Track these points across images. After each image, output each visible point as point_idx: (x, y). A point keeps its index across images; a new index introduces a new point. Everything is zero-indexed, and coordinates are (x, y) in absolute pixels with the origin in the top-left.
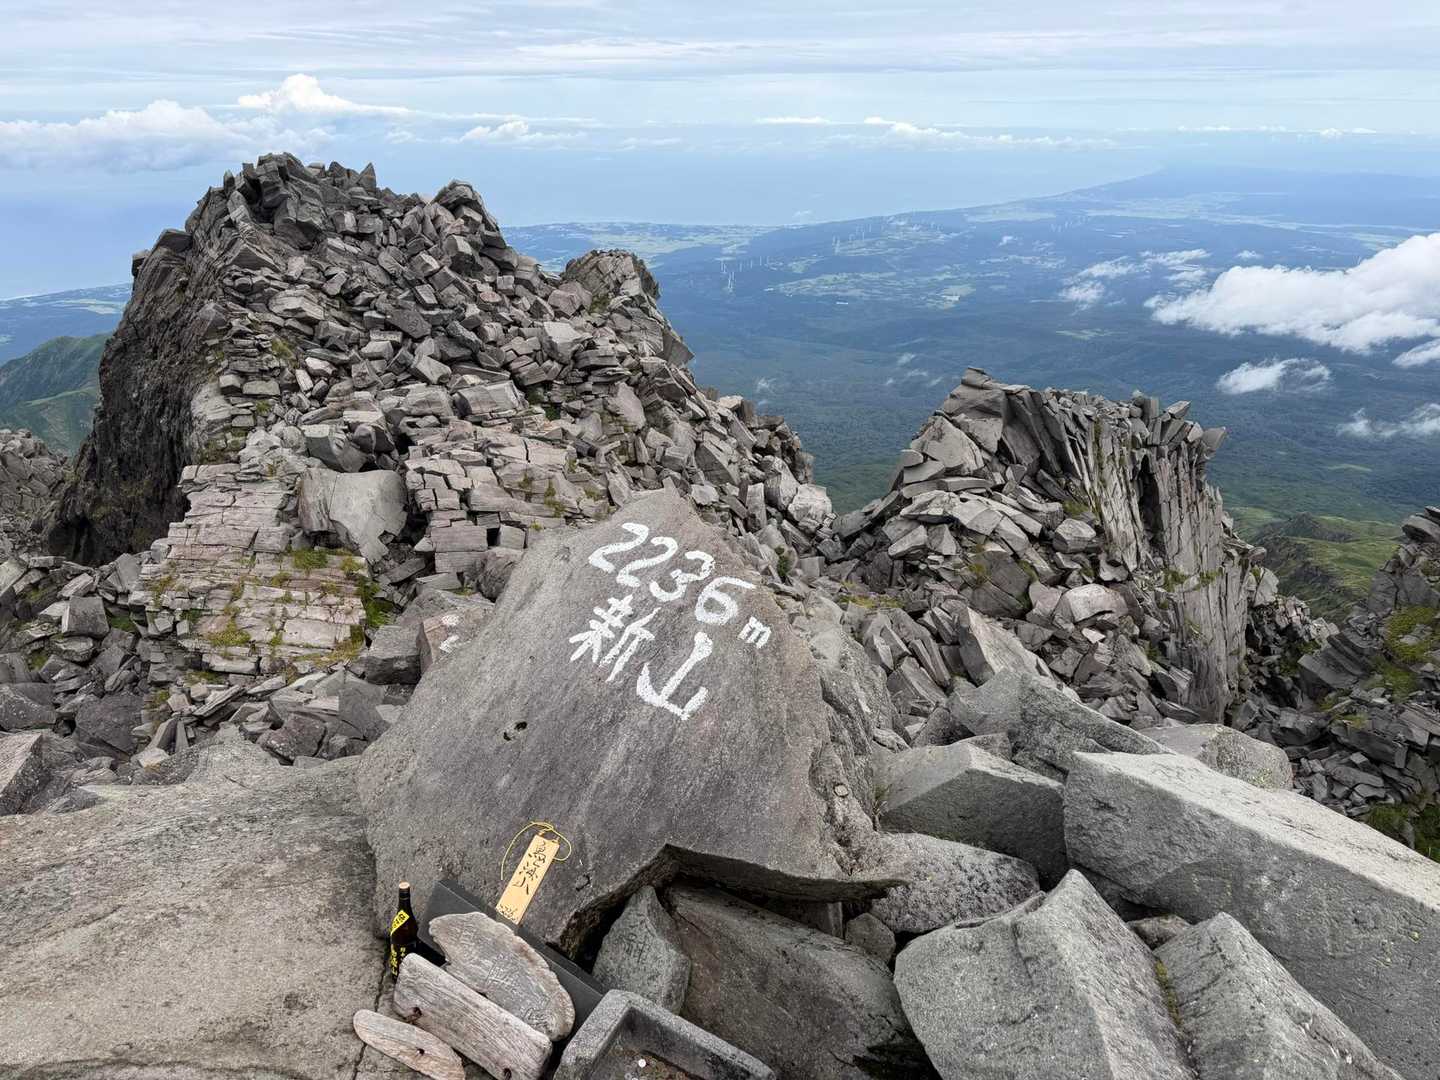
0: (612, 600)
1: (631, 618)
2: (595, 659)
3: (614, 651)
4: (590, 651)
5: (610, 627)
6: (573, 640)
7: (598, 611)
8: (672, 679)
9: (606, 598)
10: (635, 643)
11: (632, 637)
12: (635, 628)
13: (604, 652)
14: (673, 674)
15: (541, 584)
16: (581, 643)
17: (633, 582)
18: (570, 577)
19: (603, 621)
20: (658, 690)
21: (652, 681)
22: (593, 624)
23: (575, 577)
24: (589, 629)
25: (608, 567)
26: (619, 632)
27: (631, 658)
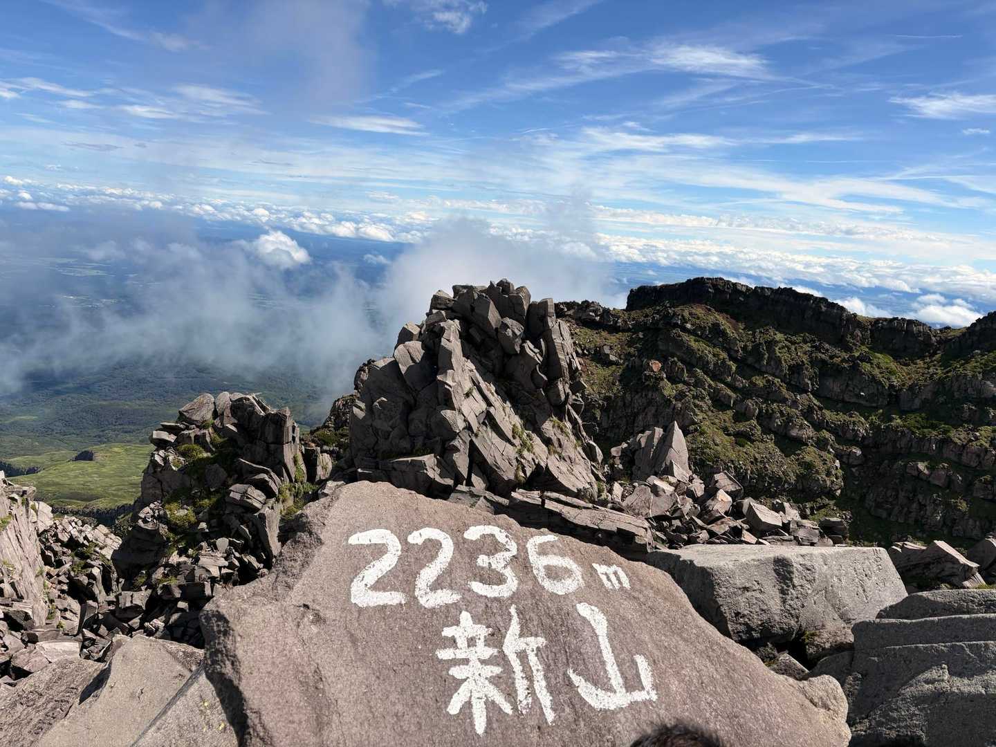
0: (448, 632)
1: (496, 638)
2: (507, 708)
3: (521, 685)
4: (491, 706)
5: (483, 662)
6: (454, 708)
7: (445, 654)
8: (608, 668)
9: (439, 632)
10: (533, 659)
11: (522, 656)
12: (513, 643)
13: (511, 694)
14: (603, 663)
15: (317, 671)
16: (468, 705)
17: (445, 597)
18: (354, 640)
19: (466, 661)
20: (610, 689)
21: (595, 684)
22: (456, 672)
23: (360, 634)
24: (459, 683)
25: (393, 598)
26: (501, 659)
27: (546, 677)
